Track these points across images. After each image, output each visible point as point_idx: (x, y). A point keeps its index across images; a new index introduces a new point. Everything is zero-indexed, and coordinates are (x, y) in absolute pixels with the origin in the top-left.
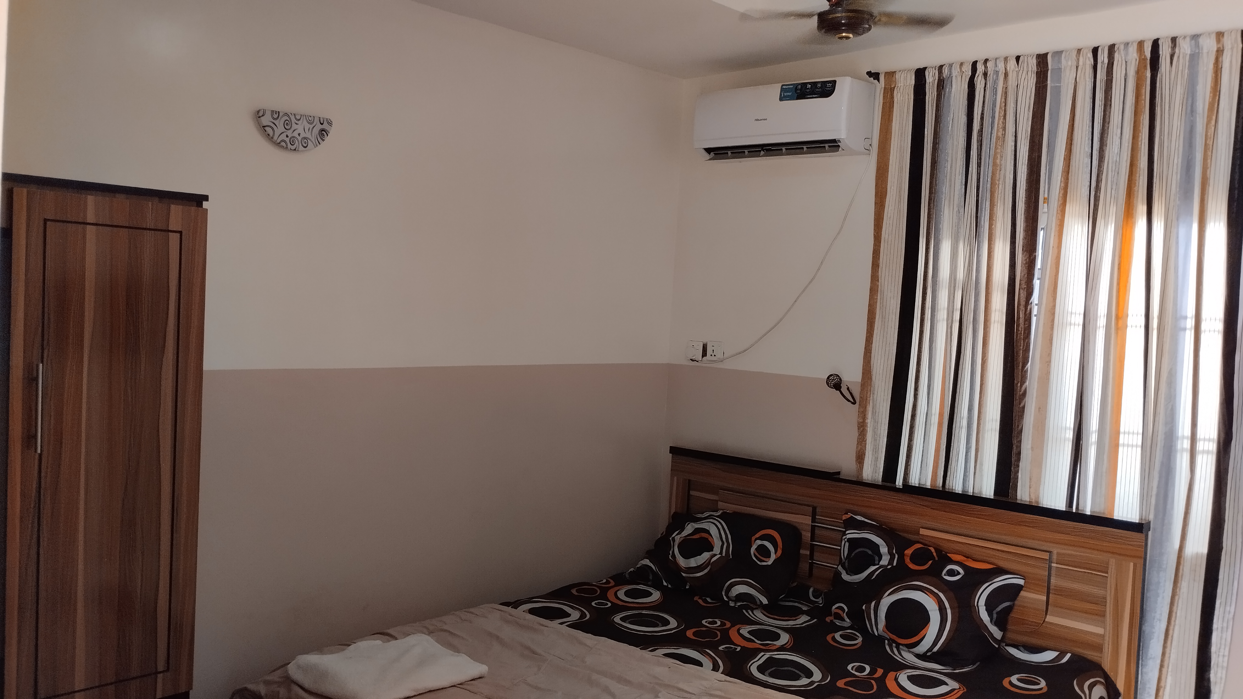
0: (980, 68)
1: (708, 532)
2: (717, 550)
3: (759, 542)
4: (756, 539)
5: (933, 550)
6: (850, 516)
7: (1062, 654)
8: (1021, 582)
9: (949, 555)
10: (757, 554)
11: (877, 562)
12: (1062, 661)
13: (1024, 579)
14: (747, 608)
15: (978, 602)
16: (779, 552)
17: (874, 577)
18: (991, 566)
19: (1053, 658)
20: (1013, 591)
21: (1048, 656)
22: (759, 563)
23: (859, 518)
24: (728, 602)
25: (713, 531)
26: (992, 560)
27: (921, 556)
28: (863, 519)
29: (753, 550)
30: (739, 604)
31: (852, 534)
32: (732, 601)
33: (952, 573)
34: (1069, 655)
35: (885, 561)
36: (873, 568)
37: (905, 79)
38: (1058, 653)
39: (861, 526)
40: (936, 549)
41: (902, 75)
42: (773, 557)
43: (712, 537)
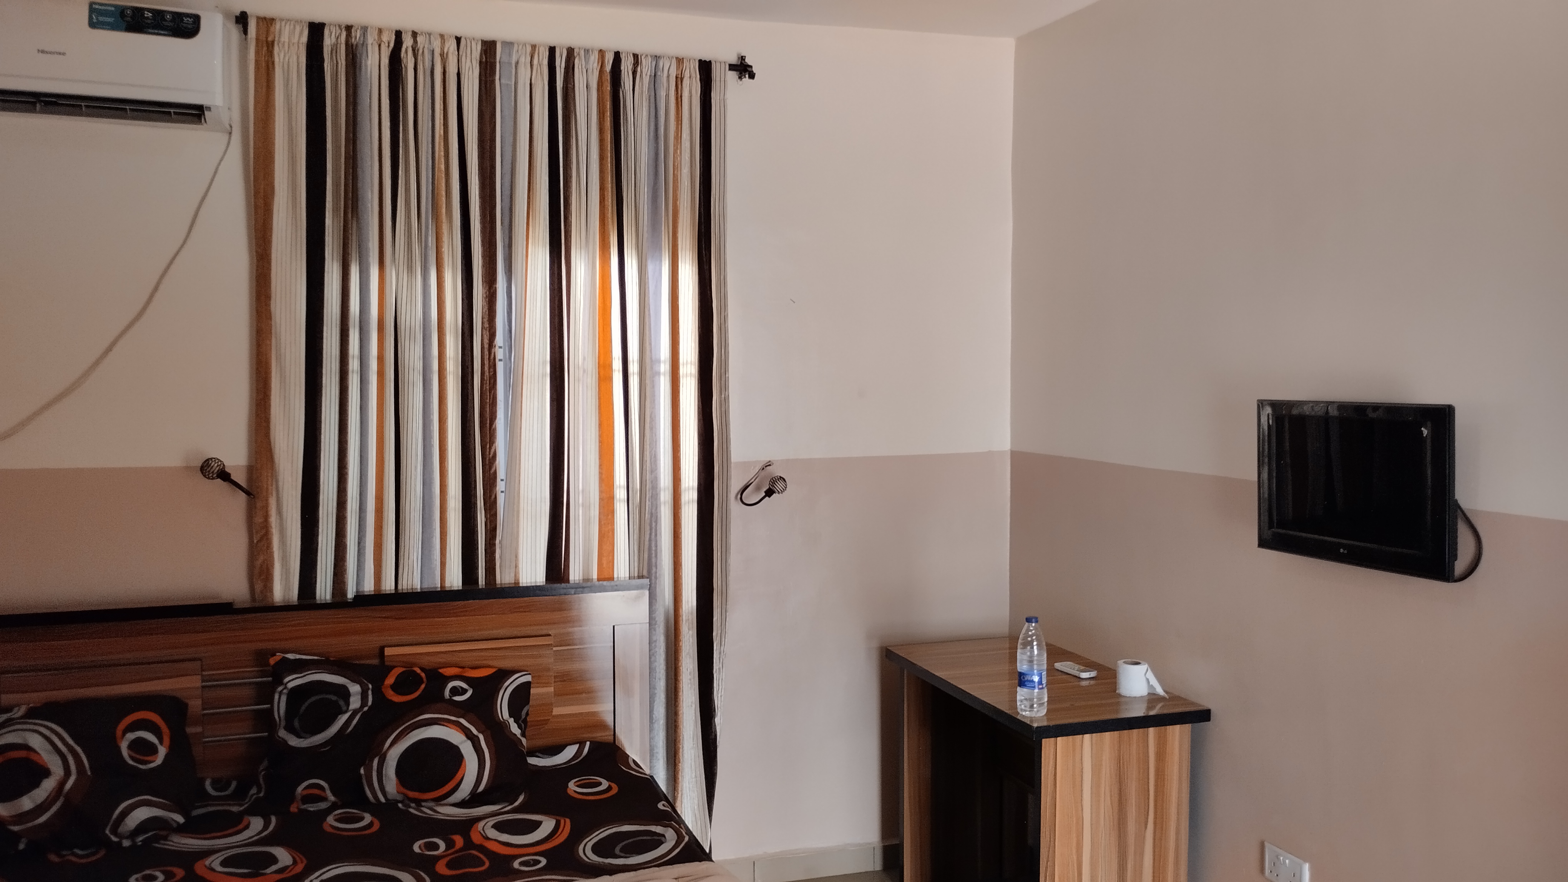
0: (408, 42)
1: (27, 748)
2: (57, 770)
3: (131, 736)
4: (124, 734)
5: (418, 671)
6: (281, 657)
7: (582, 744)
8: (528, 678)
9: (440, 671)
10: (134, 755)
11: (344, 708)
12: (584, 753)
13: (529, 674)
14: (157, 838)
15: (502, 716)
16: (167, 740)
17: (350, 729)
18: (493, 671)
19: (574, 753)
20: (522, 692)
21: (570, 752)
22: (141, 767)
23: (291, 656)
24: (119, 844)
25: (35, 741)
26: (490, 663)
27: (407, 682)
28: (298, 657)
29: (125, 752)
30: (141, 839)
31: (293, 681)
32: (127, 838)
33: (456, 691)
34: (588, 743)
35: (355, 703)
36: (344, 718)
37: (292, 33)
38: (577, 746)
39: (299, 667)
40: (422, 669)
41: (287, 27)
42: (162, 751)
43: (38, 754)
